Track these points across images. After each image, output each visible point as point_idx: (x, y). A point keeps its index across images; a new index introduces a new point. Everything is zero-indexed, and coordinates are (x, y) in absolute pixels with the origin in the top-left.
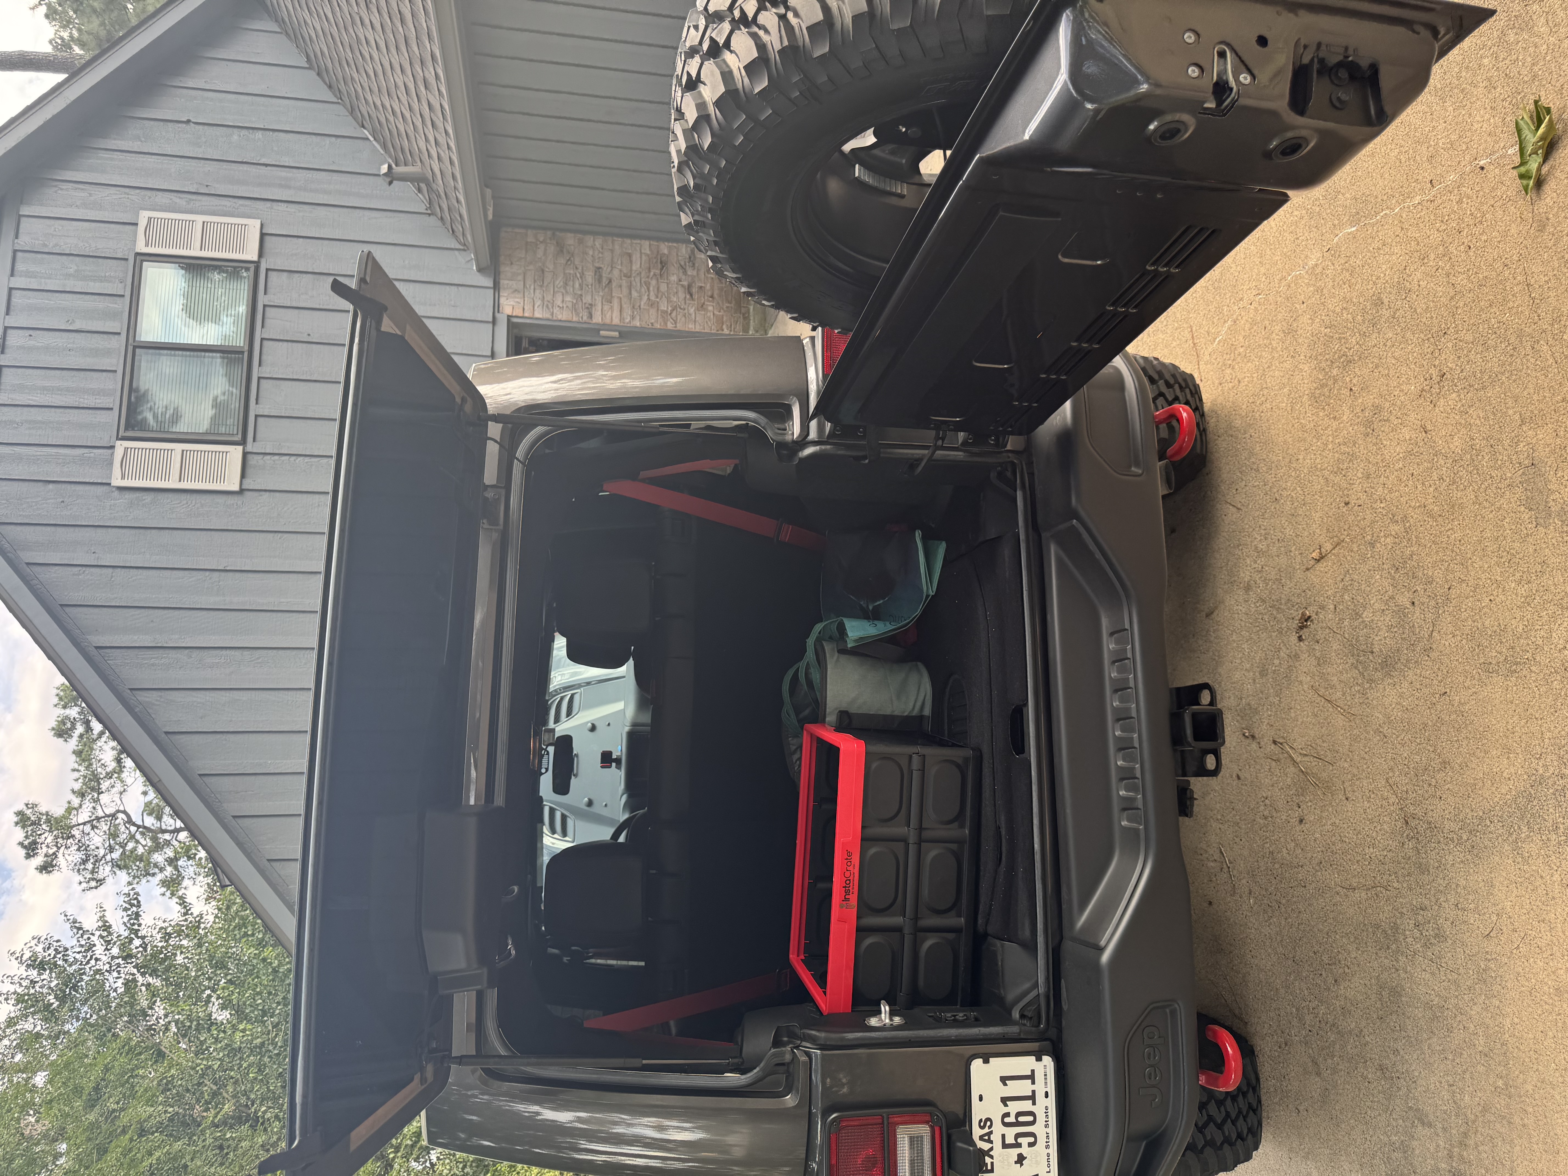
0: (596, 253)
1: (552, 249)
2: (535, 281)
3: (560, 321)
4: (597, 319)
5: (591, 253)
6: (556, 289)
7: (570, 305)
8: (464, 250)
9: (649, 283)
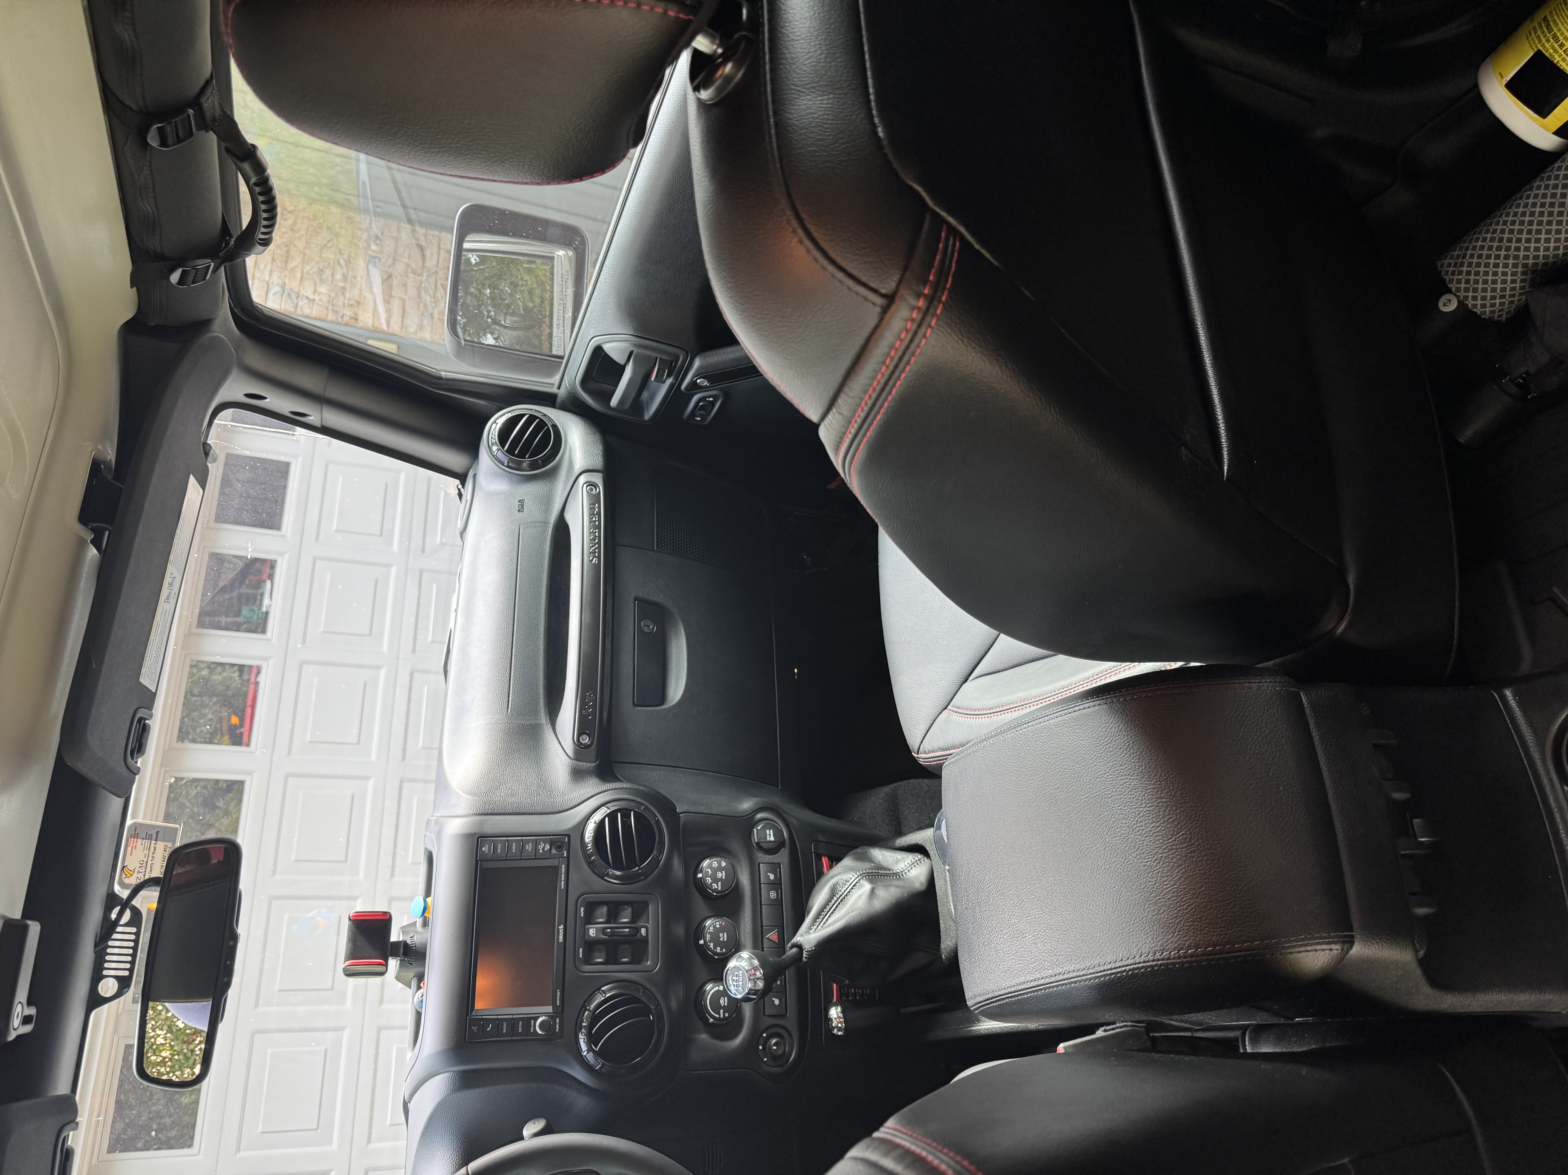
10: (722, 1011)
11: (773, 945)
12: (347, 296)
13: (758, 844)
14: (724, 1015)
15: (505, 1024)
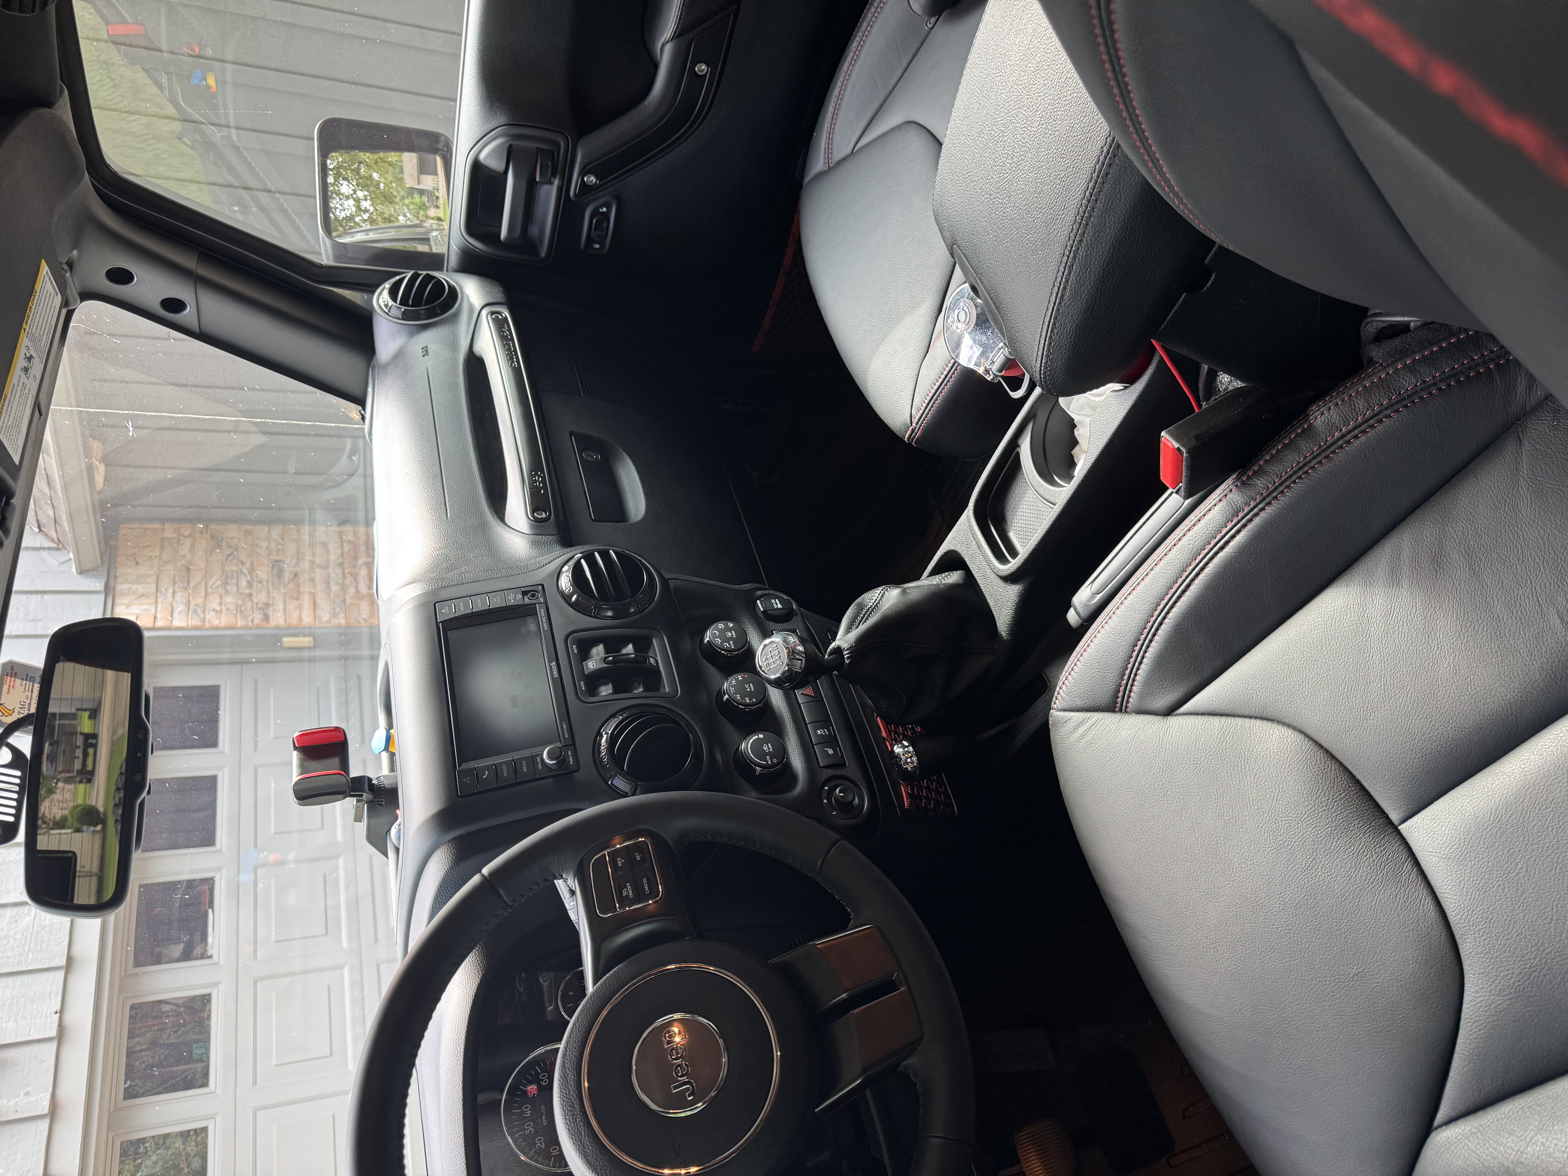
0: (273, 545)
1: (203, 544)
2: (175, 583)
3: (217, 628)
4: (278, 618)
5: (265, 545)
6: (209, 590)
7: (232, 607)
8: (58, 549)
9: (357, 574)
10: (768, 758)
11: (810, 699)
12: (255, 601)
13: (764, 612)
14: (772, 761)
15: (504, 767)
